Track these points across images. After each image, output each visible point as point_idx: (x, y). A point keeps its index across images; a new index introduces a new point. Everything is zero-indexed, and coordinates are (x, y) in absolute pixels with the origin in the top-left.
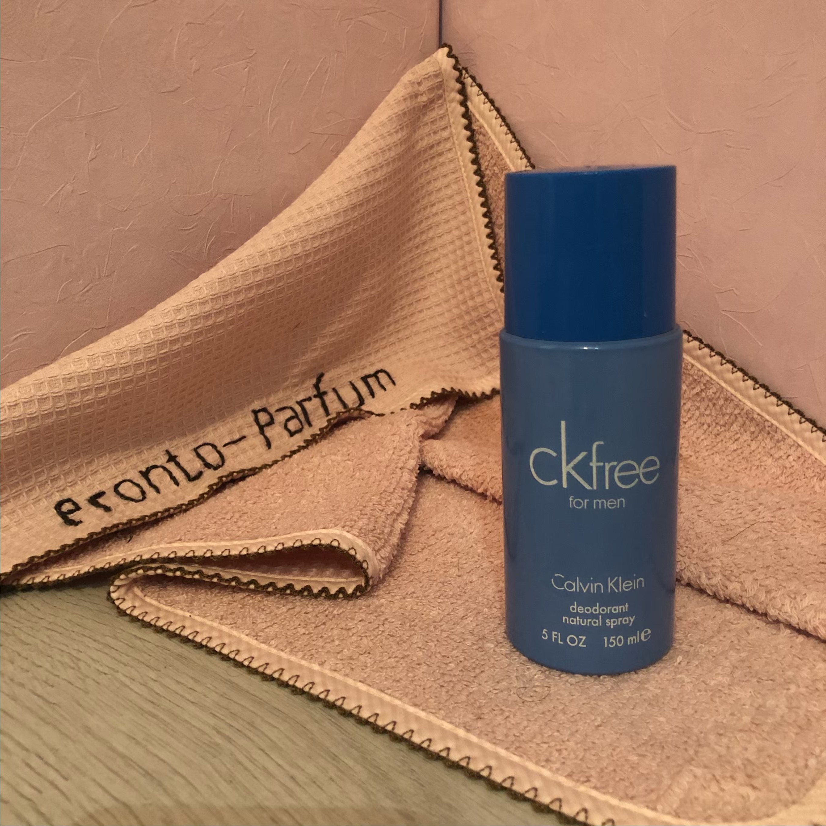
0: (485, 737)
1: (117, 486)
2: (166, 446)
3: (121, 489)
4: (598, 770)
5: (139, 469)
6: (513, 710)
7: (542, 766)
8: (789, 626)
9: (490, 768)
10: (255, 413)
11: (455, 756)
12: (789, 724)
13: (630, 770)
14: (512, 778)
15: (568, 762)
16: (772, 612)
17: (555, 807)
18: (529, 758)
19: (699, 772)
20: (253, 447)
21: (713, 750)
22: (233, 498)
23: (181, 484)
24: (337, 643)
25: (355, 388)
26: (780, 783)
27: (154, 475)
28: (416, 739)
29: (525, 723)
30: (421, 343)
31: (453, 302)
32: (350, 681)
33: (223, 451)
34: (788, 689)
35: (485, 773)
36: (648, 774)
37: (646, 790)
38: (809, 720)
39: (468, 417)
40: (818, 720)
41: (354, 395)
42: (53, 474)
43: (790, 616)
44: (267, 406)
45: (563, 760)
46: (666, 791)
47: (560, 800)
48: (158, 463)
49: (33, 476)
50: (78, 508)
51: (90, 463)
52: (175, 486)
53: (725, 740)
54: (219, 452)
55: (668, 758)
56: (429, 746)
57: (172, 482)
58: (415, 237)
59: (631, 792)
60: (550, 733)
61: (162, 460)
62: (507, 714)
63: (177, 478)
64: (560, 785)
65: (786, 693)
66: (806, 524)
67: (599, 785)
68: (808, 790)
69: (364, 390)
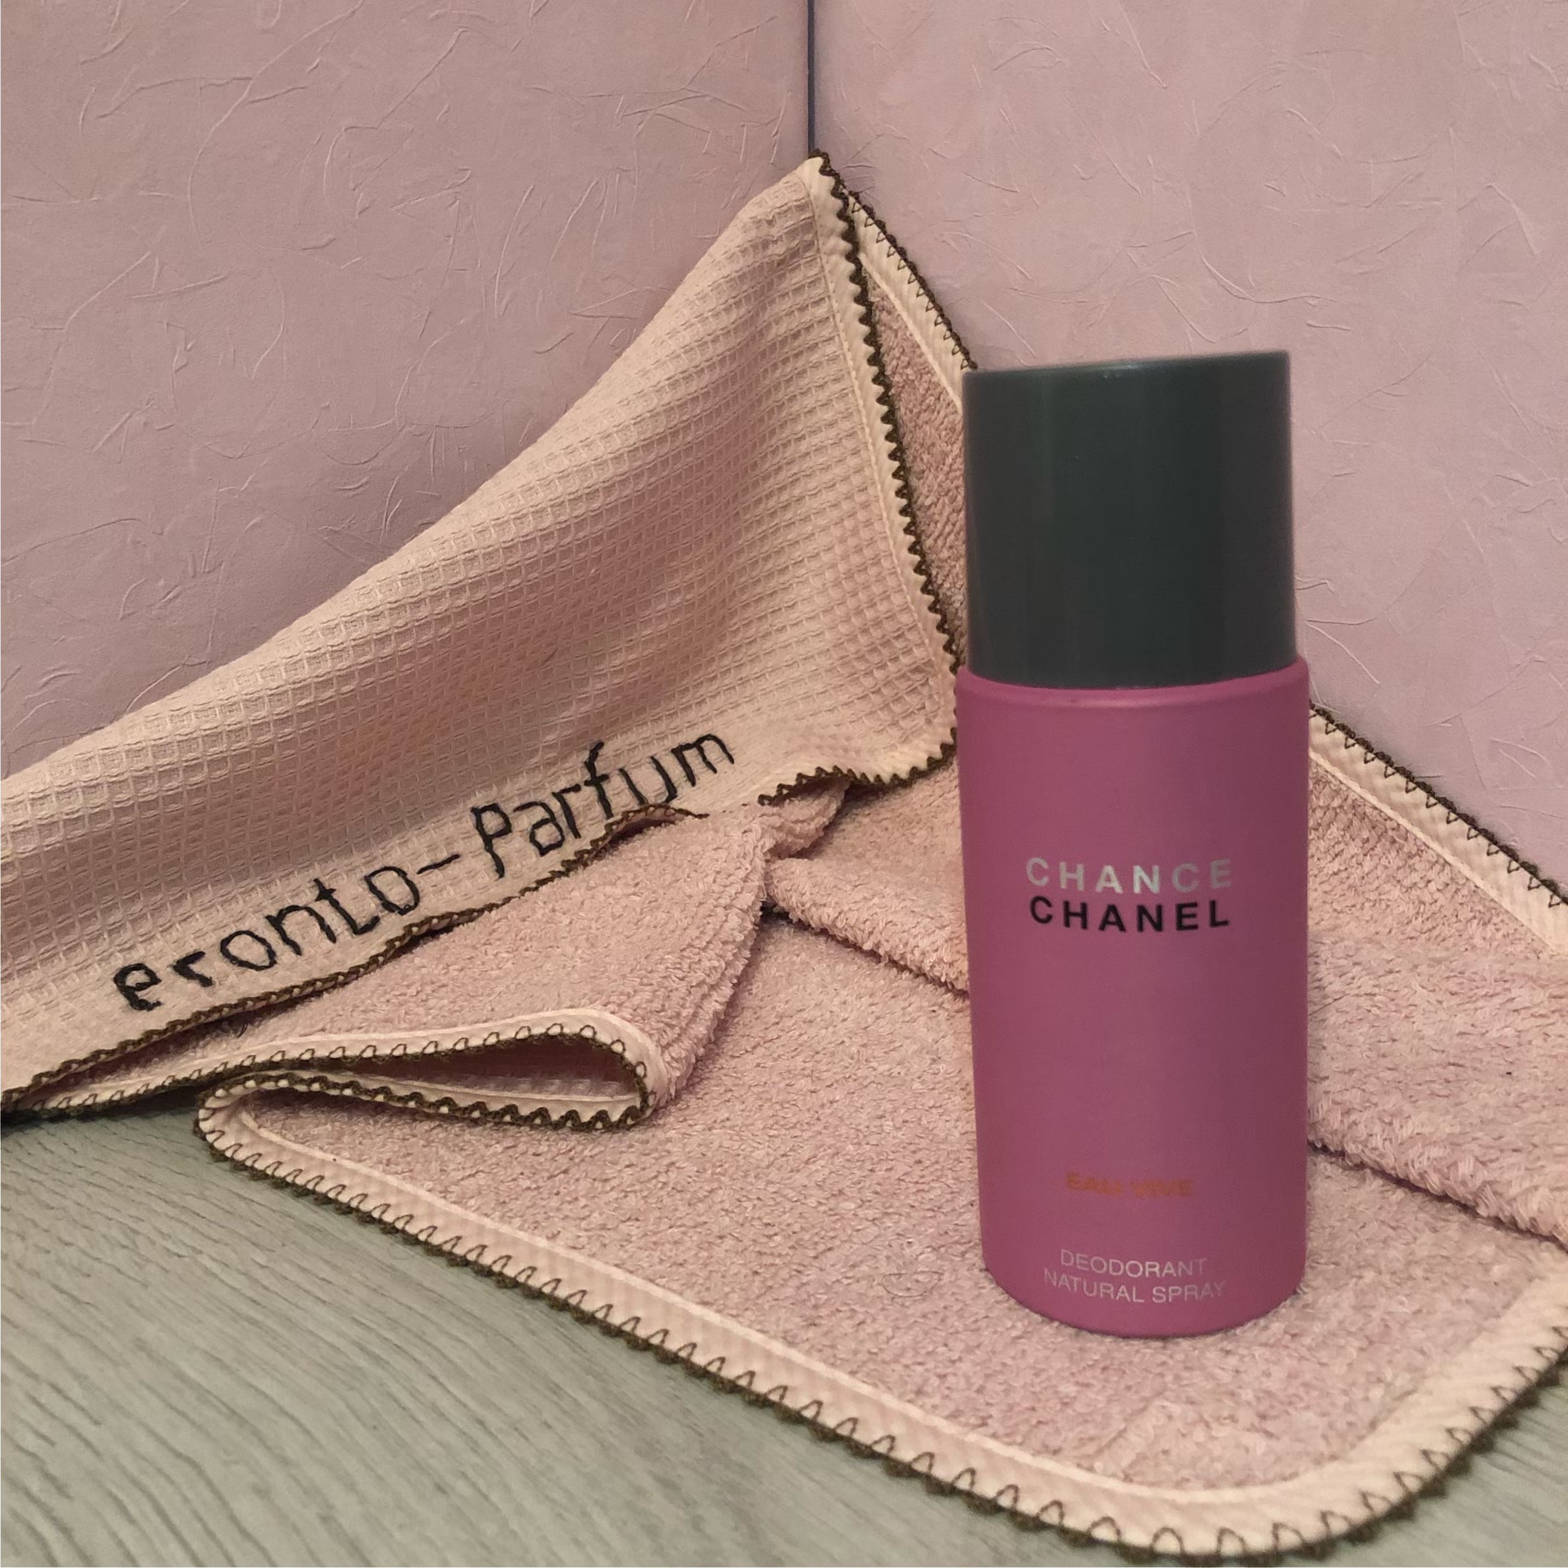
0: (817, 1355)
1: (225, 943)
2: (316, 872)
3: (233, 948)
4: (1005, 1408)
5: (267, 913)
6: (872, 1311)
7: (909, 1401)
8: (1381, 1173)
9: (819, 1404)
10: (477, 812)
11: (761, 1386)
12: (1350, 1333)
13: (1059, 1407)
14: (854, 1421)
15: (955, 1395)
16: (1351, 1148)
17: (921, 1467)
18: (889, 1388)
19: (1176, 1409)
20: (472, 874)
21: (1212, 1377)
22: (425, 961)
23: (341, 939)
24: (583, 1202)
25: (660, 769)
26: (1316, 1428)
27: (292, 924)
28: (699, 1359)
29: (889, 1332)
30: (782, 686)
31: (839, 612)
32: (597, 1265)
33: (416, 879)
34: (1360, 1277)
35: (809, 1414)
36: (1090, 1414)
37: (1081, 1439)
38: (1387, 1326)
39: (866, 820)
40: (1403, 1326)
41: (658, 780)
42: (112, 920)
43: (1382, 1155)
44: (498, 801)
45: (947, 1392)
46: (1114, 1439)
47: (931, 1456)
48: (300, 903)
49: (77, 924)
50: (154, 980)
51: (179, 900)
52: (328, 944)
53: (1232, 1361)
54: (409, 883)
55: (1129, 1388)
56: (720, 1369)
57: (324, 935)
58: (769, 496)
59: (1054, 1443)
60: (931, 1348)
61: (308, 896)
62: (861, 1317)
63: (333, 928)
64: (934, 1432)
65: (1356, 1284)
66: (1433, 997)
67: (1001, 1431)
68: (1361, 1438)
69: (676, 772)
